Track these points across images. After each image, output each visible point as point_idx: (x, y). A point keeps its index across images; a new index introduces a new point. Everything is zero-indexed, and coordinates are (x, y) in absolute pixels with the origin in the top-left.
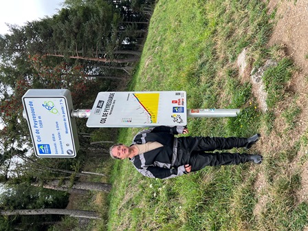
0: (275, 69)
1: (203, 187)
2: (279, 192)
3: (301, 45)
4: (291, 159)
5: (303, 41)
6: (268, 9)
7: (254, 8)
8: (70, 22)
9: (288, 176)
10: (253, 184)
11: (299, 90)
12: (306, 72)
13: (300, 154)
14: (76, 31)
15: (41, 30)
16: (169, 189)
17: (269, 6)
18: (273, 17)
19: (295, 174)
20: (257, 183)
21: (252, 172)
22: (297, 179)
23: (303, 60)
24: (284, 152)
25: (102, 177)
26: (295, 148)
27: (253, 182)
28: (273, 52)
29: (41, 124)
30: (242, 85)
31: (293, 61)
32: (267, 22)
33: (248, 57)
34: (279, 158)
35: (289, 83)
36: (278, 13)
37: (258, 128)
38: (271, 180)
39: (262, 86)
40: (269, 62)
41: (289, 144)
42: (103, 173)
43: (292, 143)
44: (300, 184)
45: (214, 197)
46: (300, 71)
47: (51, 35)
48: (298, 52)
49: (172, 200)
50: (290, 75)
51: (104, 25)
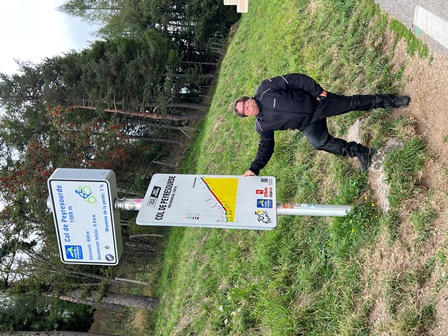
0: (401, 152)
1: (297, 314)
2: (404, 329)
3: (437, 121)
4: (422, 282)
5: (441, 117)
6: (392, 66)
7: (372, 62)
8: (107, 61)
9: (418, 307)
10: (368, 315)
11: (434, 185)
12: (444, 160)
13: (435, 276)
14: (115, 73)
15: (64, 70)
16: (246, 314)
17: (393, 61)
18: (399, 77)
19: (427, 304)
20: (374, 313)
21: (366, 298)
22: (430, 313)
23: (441, 144)
24: (412, 272)
25: (144, 286)
26: (427, 267)
27: (368, 312)
28: (398, 127)
29: (72, 217)
30: (353, 171)
31: (426, 142)
32: (390, 84)
33: (363, 132)
34: (405, 281)
35: (421, 174)
36: (406, 73)
37: (376, 234)
38: (394, 312)
39: (382, 175)
40: (392, 142)
41: (419, 261)
42: (146, 281)
43: (424, 260)
44: (434, 319)
45: (311, 330)
46: (435, 158)
47: (79, 78)
48: (433, 132)
49: (251, 329)
50: (422, 163)
51: (155, 67)
